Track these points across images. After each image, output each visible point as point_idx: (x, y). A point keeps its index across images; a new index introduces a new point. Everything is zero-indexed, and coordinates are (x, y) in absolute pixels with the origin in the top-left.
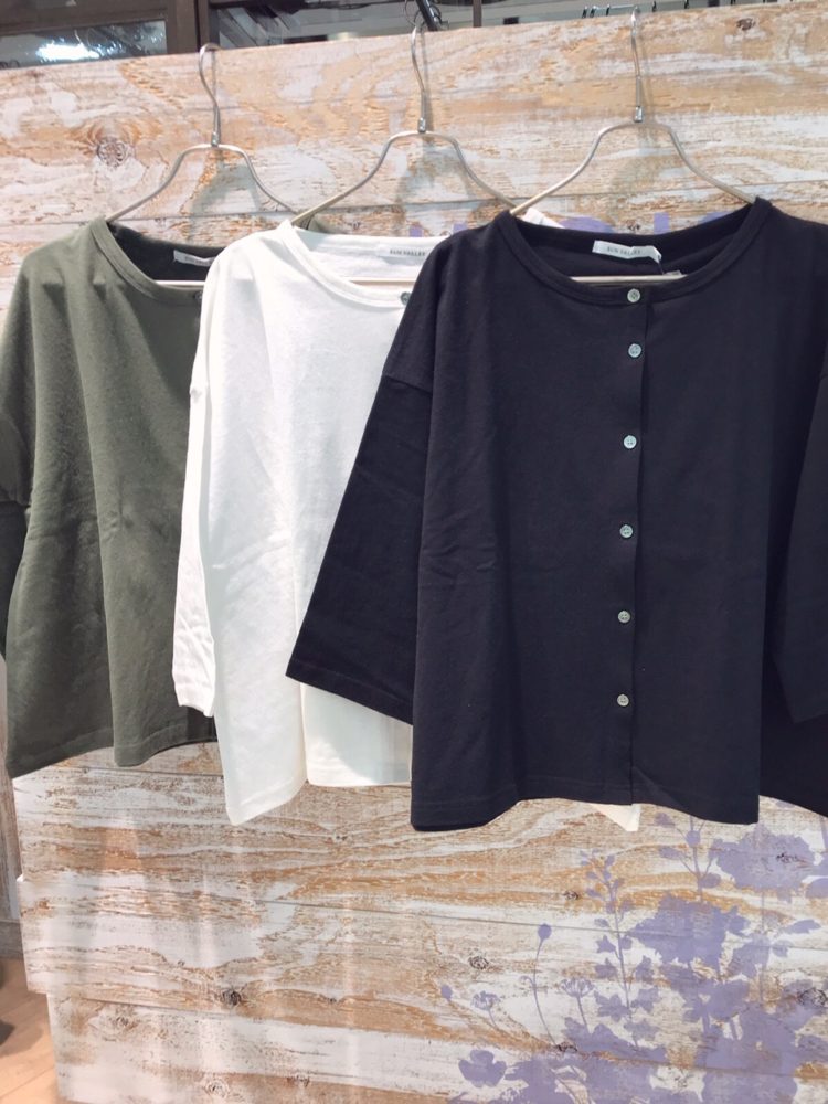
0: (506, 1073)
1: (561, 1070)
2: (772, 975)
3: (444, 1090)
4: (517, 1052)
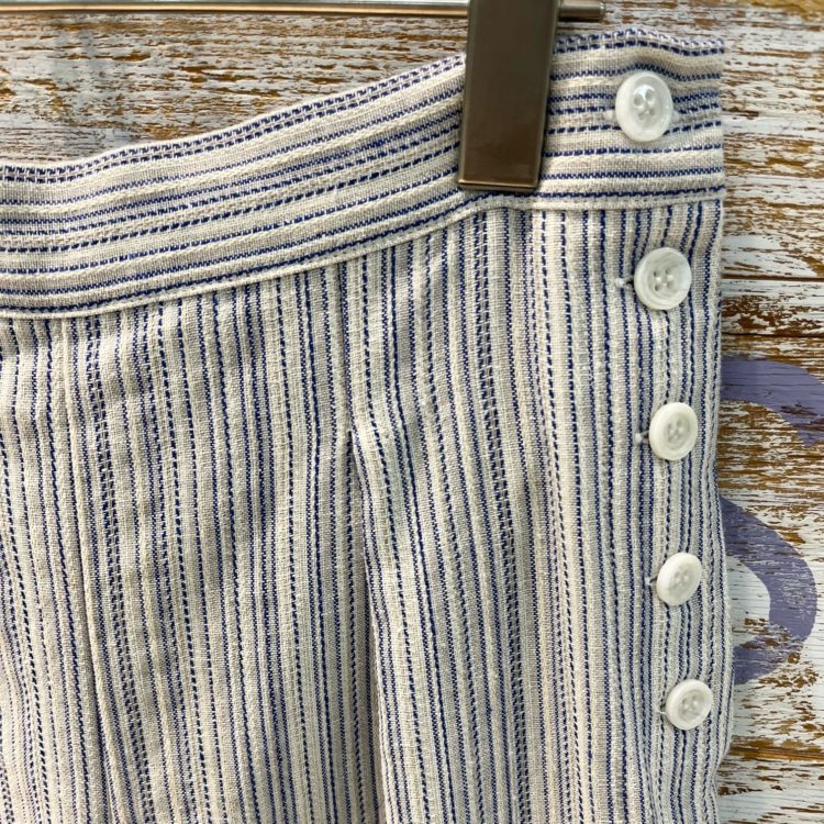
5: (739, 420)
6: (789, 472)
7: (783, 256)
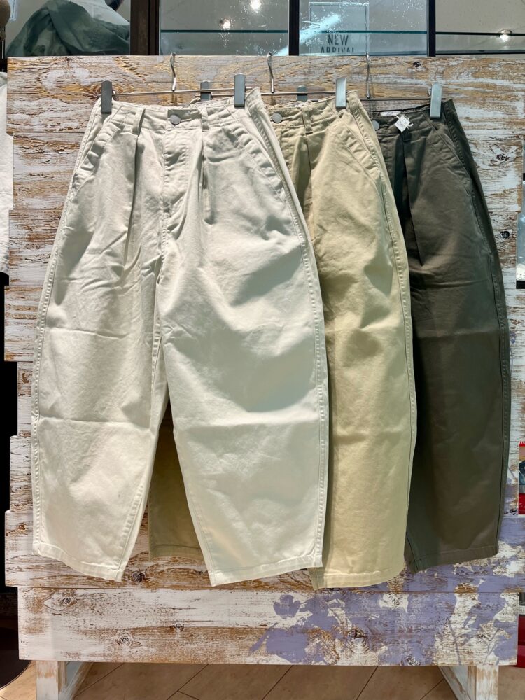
0: (301, 607)
1: (331, 603)
3: (264, 623)
4: (307, 594)
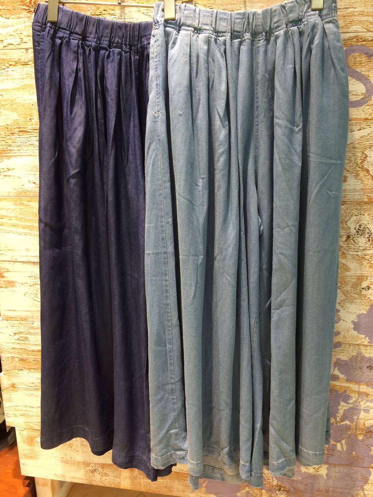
2: (362, 422)
5: (358, 56)
6: (366, 65)
7: (362, 29)
